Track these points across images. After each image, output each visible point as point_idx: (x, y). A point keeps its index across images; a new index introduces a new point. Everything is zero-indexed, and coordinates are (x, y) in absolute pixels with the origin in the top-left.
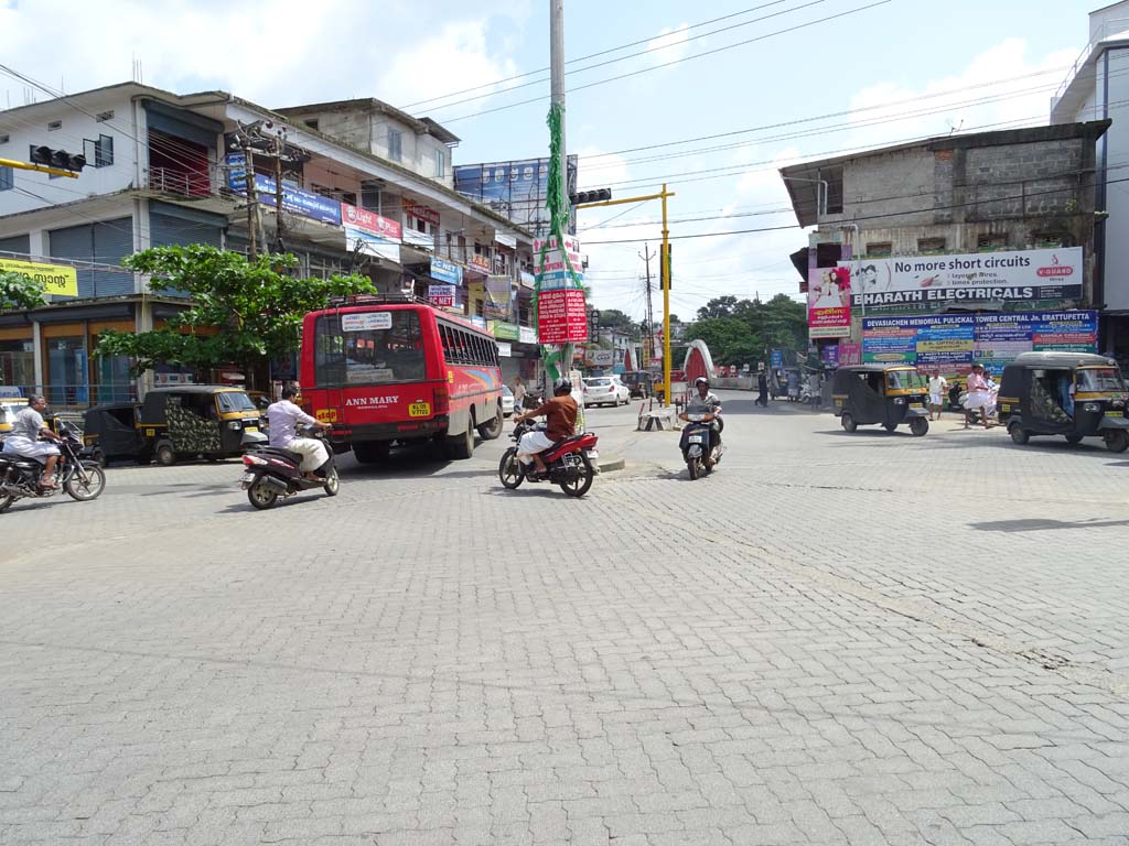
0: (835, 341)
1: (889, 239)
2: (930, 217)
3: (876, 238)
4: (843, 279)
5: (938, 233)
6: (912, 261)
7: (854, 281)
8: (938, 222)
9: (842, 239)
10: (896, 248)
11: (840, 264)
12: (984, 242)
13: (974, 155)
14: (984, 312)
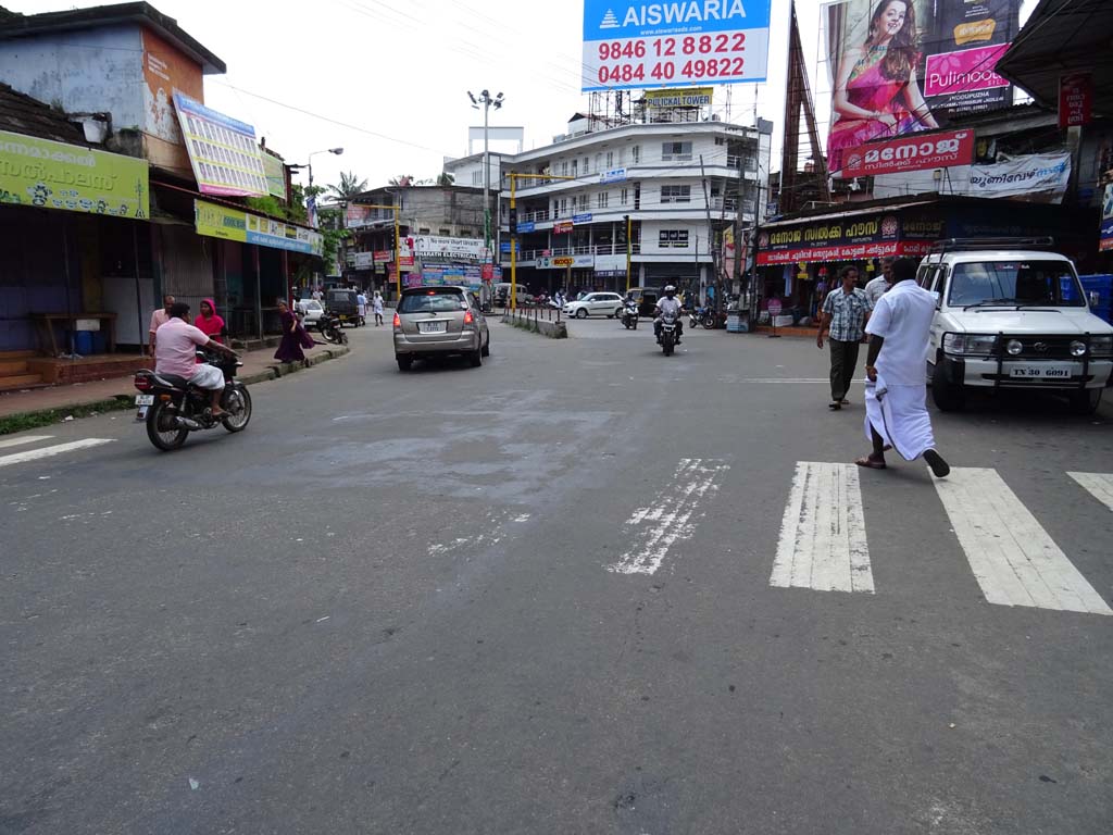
0: (407, 272)
1: (428, 227)
2: (443, 220)
3: (423, 227)
4: (410, 243)
5: (447, 228)
6: (437, 238)
7: (415, 244)
8: (446, 222)
9: (409, 224)
10: (431, 231)
11: (409, 236)
12: (463, 234)
13: (458, 195)
14: (467, 264)
